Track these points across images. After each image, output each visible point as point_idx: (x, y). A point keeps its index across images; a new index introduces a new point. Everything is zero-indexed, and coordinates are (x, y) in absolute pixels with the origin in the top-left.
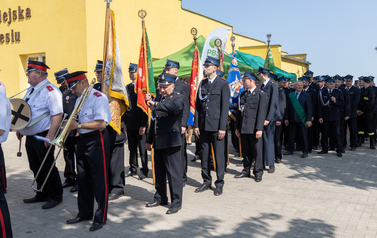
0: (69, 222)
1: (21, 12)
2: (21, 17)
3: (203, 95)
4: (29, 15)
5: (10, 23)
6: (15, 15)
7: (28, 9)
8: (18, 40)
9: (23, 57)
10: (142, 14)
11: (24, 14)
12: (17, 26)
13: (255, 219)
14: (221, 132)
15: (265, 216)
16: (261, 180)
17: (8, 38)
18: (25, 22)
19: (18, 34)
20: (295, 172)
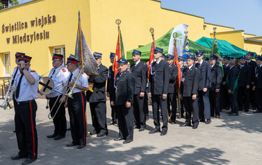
0: (68, 146)
1: (50, 18)
2: (50, 22)
3: (153, 72)
4: (54, 20)
5: (42, 26)
6: (46, 20)
7: (54, 16)
8: (48, 37)
9: (51, 48)
10: (118, 22)
11: (52, 19)
12: (47, 28)
13: (177, 147)
14: (164, 95)
15: (184, 146)
16: (196, 127)
17: (41, 36)
18: (52, 25)
19: (48, 33)
20: (225, 123)
